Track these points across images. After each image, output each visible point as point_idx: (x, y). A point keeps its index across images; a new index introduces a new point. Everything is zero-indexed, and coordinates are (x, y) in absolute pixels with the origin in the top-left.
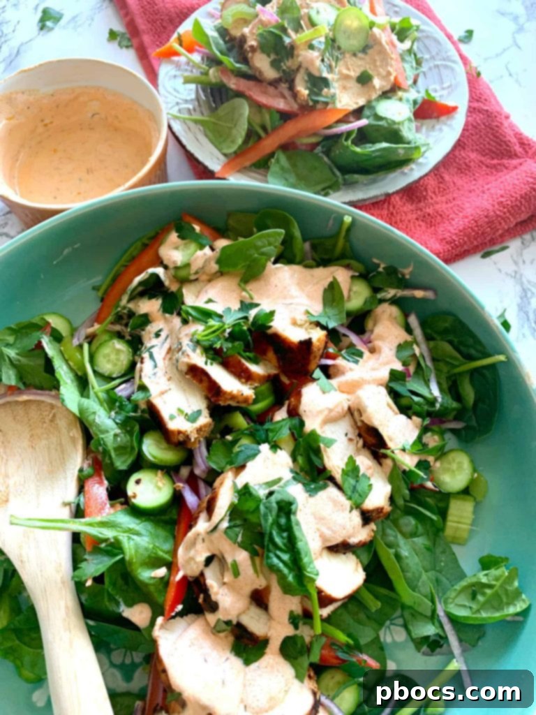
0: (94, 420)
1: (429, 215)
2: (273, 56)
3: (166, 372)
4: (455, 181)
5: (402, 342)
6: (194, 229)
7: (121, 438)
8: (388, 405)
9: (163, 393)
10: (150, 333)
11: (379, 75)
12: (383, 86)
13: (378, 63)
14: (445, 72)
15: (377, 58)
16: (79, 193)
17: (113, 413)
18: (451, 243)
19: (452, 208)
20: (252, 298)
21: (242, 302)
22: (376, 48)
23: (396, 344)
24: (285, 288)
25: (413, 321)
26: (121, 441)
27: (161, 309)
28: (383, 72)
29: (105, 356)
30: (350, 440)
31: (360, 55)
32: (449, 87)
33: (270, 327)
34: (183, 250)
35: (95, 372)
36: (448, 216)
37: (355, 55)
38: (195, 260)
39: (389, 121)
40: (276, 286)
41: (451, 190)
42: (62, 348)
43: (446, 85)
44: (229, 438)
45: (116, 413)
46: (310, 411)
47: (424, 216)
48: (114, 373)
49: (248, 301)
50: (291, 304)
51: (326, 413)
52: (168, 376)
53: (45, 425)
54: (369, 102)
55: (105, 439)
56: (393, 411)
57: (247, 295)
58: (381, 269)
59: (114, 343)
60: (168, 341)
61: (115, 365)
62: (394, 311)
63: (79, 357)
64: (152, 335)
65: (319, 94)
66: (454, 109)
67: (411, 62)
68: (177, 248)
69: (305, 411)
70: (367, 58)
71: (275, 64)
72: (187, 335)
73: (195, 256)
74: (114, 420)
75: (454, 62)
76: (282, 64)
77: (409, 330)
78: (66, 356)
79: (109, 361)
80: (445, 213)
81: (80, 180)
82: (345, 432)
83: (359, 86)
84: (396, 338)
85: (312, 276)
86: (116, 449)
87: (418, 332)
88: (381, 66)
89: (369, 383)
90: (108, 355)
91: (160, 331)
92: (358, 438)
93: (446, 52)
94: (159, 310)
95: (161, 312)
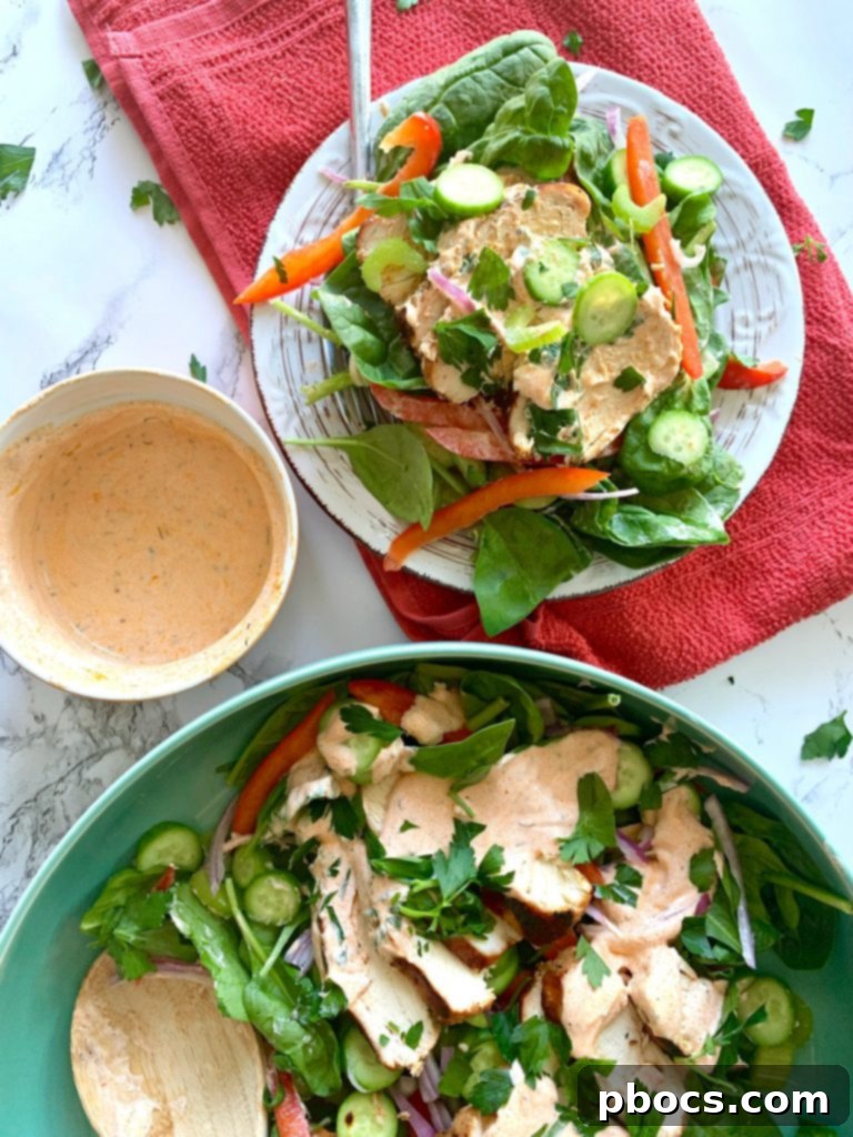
0: (272, 1029)
1: (731, 563)
2: (464, 367)
3: (359, 946)
4: (775, 488)
5: (697, 851)
6: (369, 715)
7: (314, 1049)
8: (682, 972)
9: (362, 993)
10: (321, 866)
11: (653, 366)
12: (661, 386)
13: (652, 347)
14: (763, 280)
15: (650, 339)
16: (155, 577)
17: (295, 1013)
18: (767, 624)
19: (768, 547)
20: (471, 815)
21: (457, 822)
22: (649, 323)
23: (688, 857)
24: (521, 794)
25: (713, 807)
26: (314, 1052)
27: (333, 828)
28: (660, 361)
29: (261, 899)
30: (633, 1043)
31: (620, 340)
32: (771, 316)
33: (508, 890)
34: (356, 746)
35: (250, 922)
36: (763, 565)
37: (611, 343)
38: (379, 766)
39: (673, 464)
40: (507, 792)
41: (769, 507)
42: (195, 891)
43: (764, 313)
44: (464, 1047)
45: (300, 1010)
46: (578, 1025)
47: (724, 568)
48: (278, 920)
49: (465, 819)
50: (532, 825)
51: (600, 1023)
52: (364, 955)
53: (194, 1001)
54: (636, 417)
55: (293, 1057)
56: (688, 976)
57: (464, 813)
58: (663, 737)
59: (270, 882)
60: (352, 880)
61: (278, 909)
62: (685, 793)
63: (224, 904)
64: (327, 872)
65: (551, 441)
66: (781, 375)
67: (706, 294)
68: (346, 743)
69: (570, 1024)
70: (633, 341)
71: (470, 378)
72: (383, 901)
73: (377, 761)
74: (298, 1021)
75: (780, 258)
76: (483, 374)
77: (706, 821)
78: (204, 903)
79: (267, 905)
80: (757, 559)
81: (151, 551)
82: (625, 1032)
83: (618, 392)
84: (689, 846)
85: (559, 755)
86: (309, 1065)
87: (720, 822)
88: (658, 351)
89: (654, 944)
90: (265, 897)
91: (337, 863)
92: (643, 1035)
93: (766, 235)
94: (330, 830)
95: (333, 832)
